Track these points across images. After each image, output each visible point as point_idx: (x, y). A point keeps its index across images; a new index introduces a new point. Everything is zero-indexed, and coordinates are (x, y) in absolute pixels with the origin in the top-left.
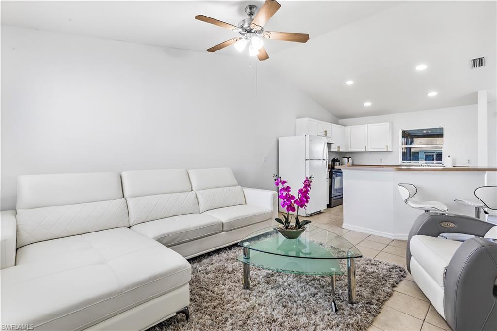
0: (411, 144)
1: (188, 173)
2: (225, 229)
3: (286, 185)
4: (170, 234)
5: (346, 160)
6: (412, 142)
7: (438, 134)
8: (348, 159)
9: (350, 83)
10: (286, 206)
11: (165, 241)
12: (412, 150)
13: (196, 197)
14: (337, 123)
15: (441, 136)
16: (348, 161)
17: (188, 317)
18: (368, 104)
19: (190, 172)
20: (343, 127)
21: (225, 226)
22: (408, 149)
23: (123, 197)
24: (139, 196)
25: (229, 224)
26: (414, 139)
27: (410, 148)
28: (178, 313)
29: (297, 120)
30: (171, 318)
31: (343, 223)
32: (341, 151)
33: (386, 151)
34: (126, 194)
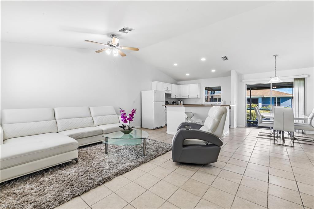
0: (213, 94)
1: (90, 109)
2: (104, 133)
3: (124, 112)
4: (75, 134)
5: (180, 102)
6: (214, 93)
7: (219, 89)
8: (181, 101)
9: (176, 65)
10: (123, 121)
11: (73, 137)
12: (214, 97)
13: (93, 119)
14: (176, 84)
15: (220, 90)
16: (181, 103)
17: (77, 162)
18: (188, 75)
19: (91, 108)
20: (178, 85)
21: (104, 131)
22: (212, 97)
23: (55, 119)
24: (62, 119)
25: (106, 130)
26: (215, 92)
27: (213, 96)
28: (72, 160)
29: (152, 82)
30: (69, 162)
31: (167, 131)
32: (177, 97)
33: (197, 97)
34: (56, 118)
